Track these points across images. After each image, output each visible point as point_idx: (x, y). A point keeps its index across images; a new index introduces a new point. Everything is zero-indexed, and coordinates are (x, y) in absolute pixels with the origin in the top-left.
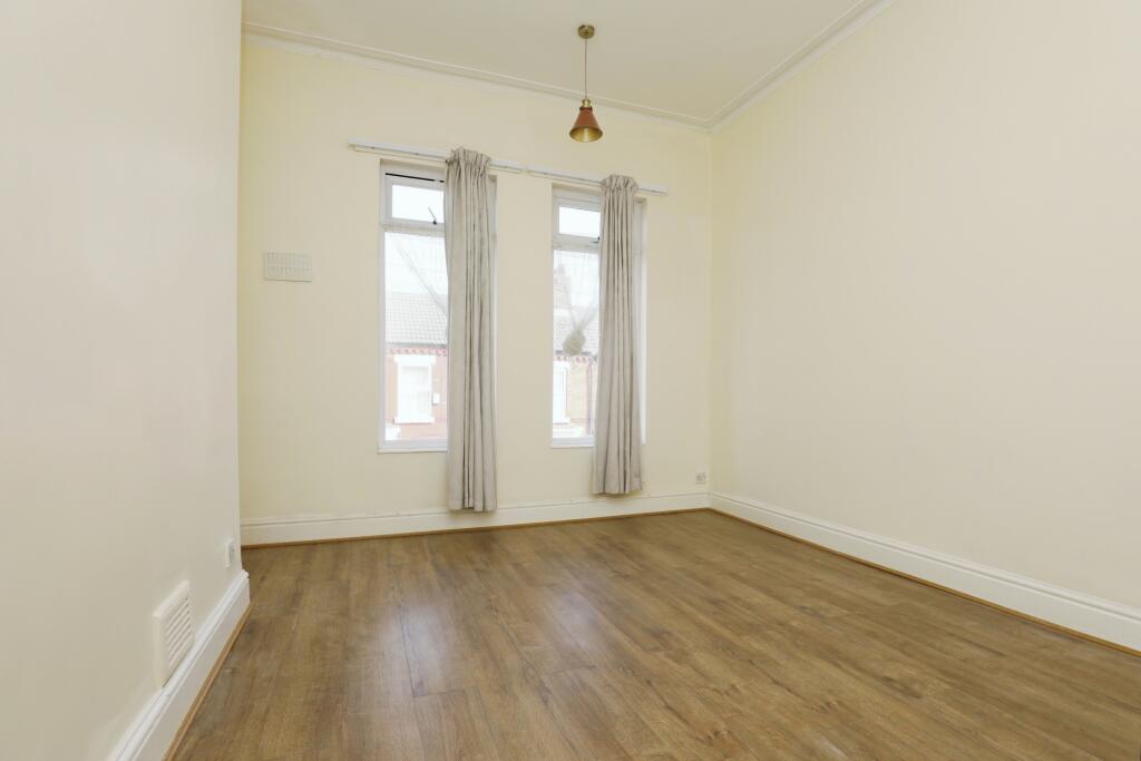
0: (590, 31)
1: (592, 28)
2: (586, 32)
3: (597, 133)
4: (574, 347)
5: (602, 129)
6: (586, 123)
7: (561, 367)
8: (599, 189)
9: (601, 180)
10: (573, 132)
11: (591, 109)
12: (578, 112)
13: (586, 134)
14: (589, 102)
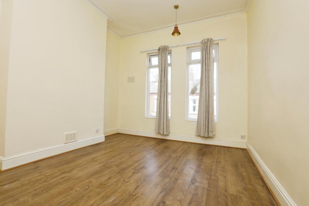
0: (177, 7)
1: (178, 6)
2: (176, 7)
3: (179, 33)
4: (193, 92)
5: (180, 32)
6: (176, 31)
7: (191, 98)
8: (201, 45)
9: (200, 42)
10: (173, 34)
11: (177, 27)
12: (174, 29)
13: (176, 34)
14: (177, 25)
